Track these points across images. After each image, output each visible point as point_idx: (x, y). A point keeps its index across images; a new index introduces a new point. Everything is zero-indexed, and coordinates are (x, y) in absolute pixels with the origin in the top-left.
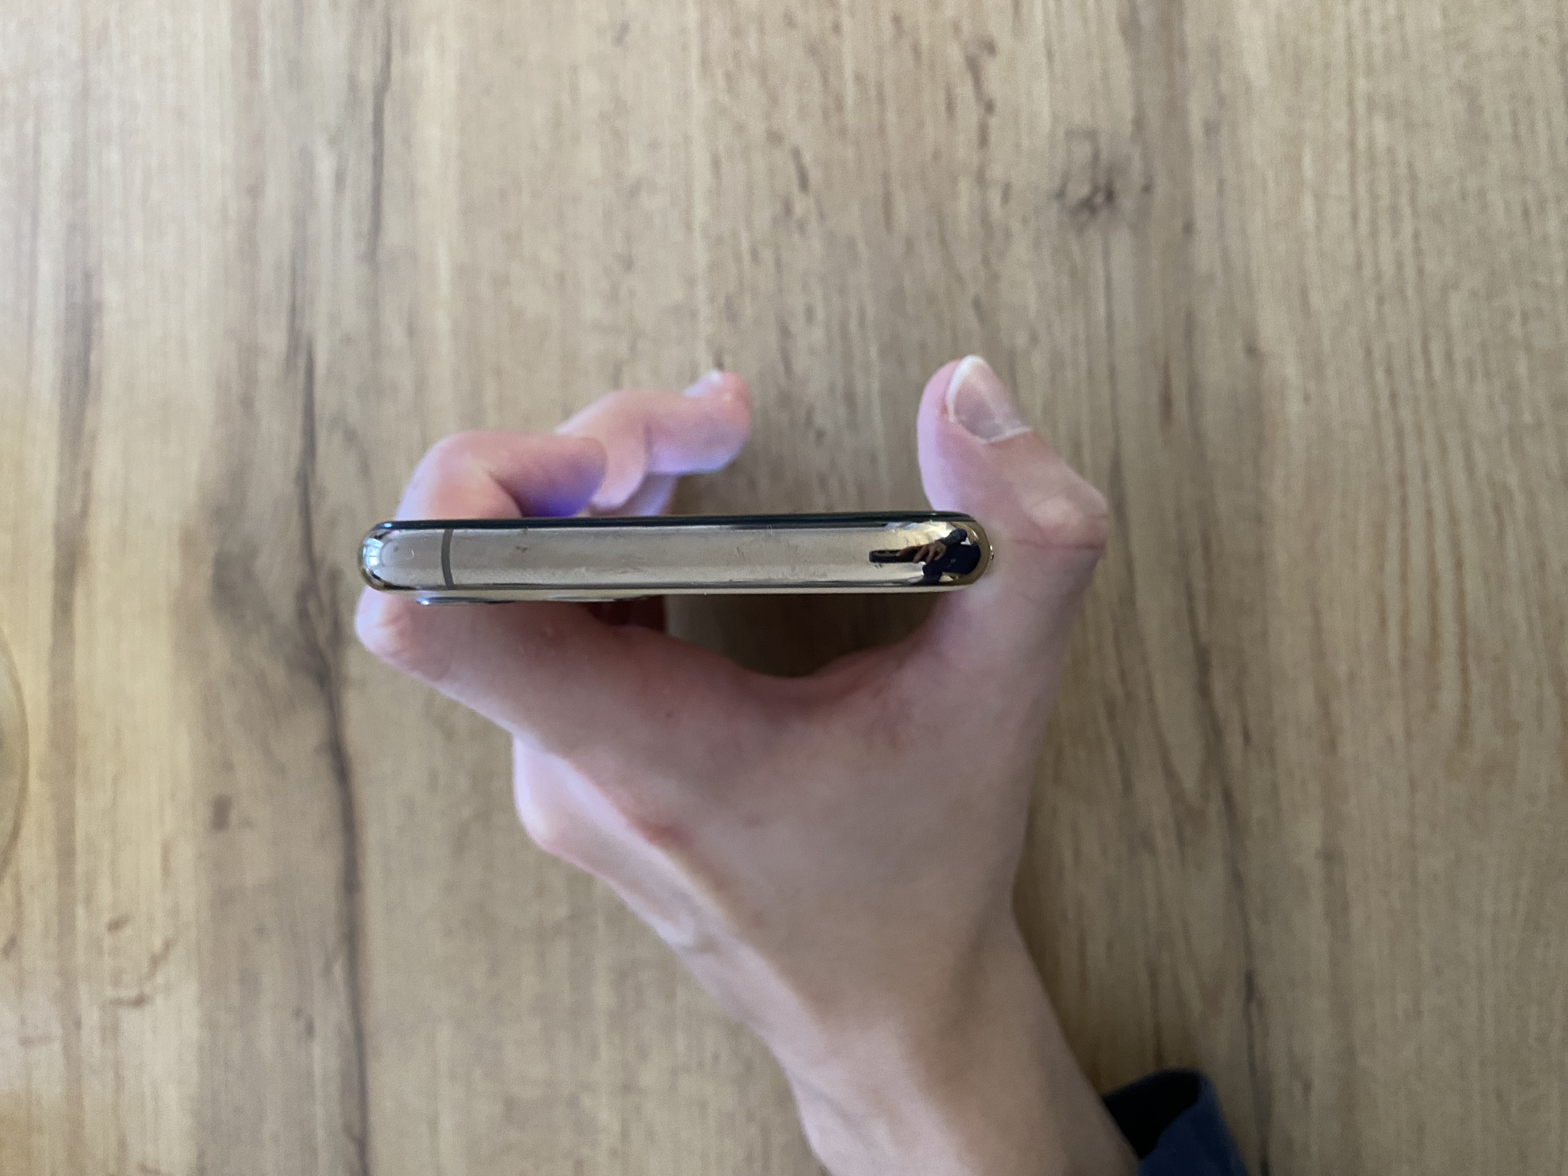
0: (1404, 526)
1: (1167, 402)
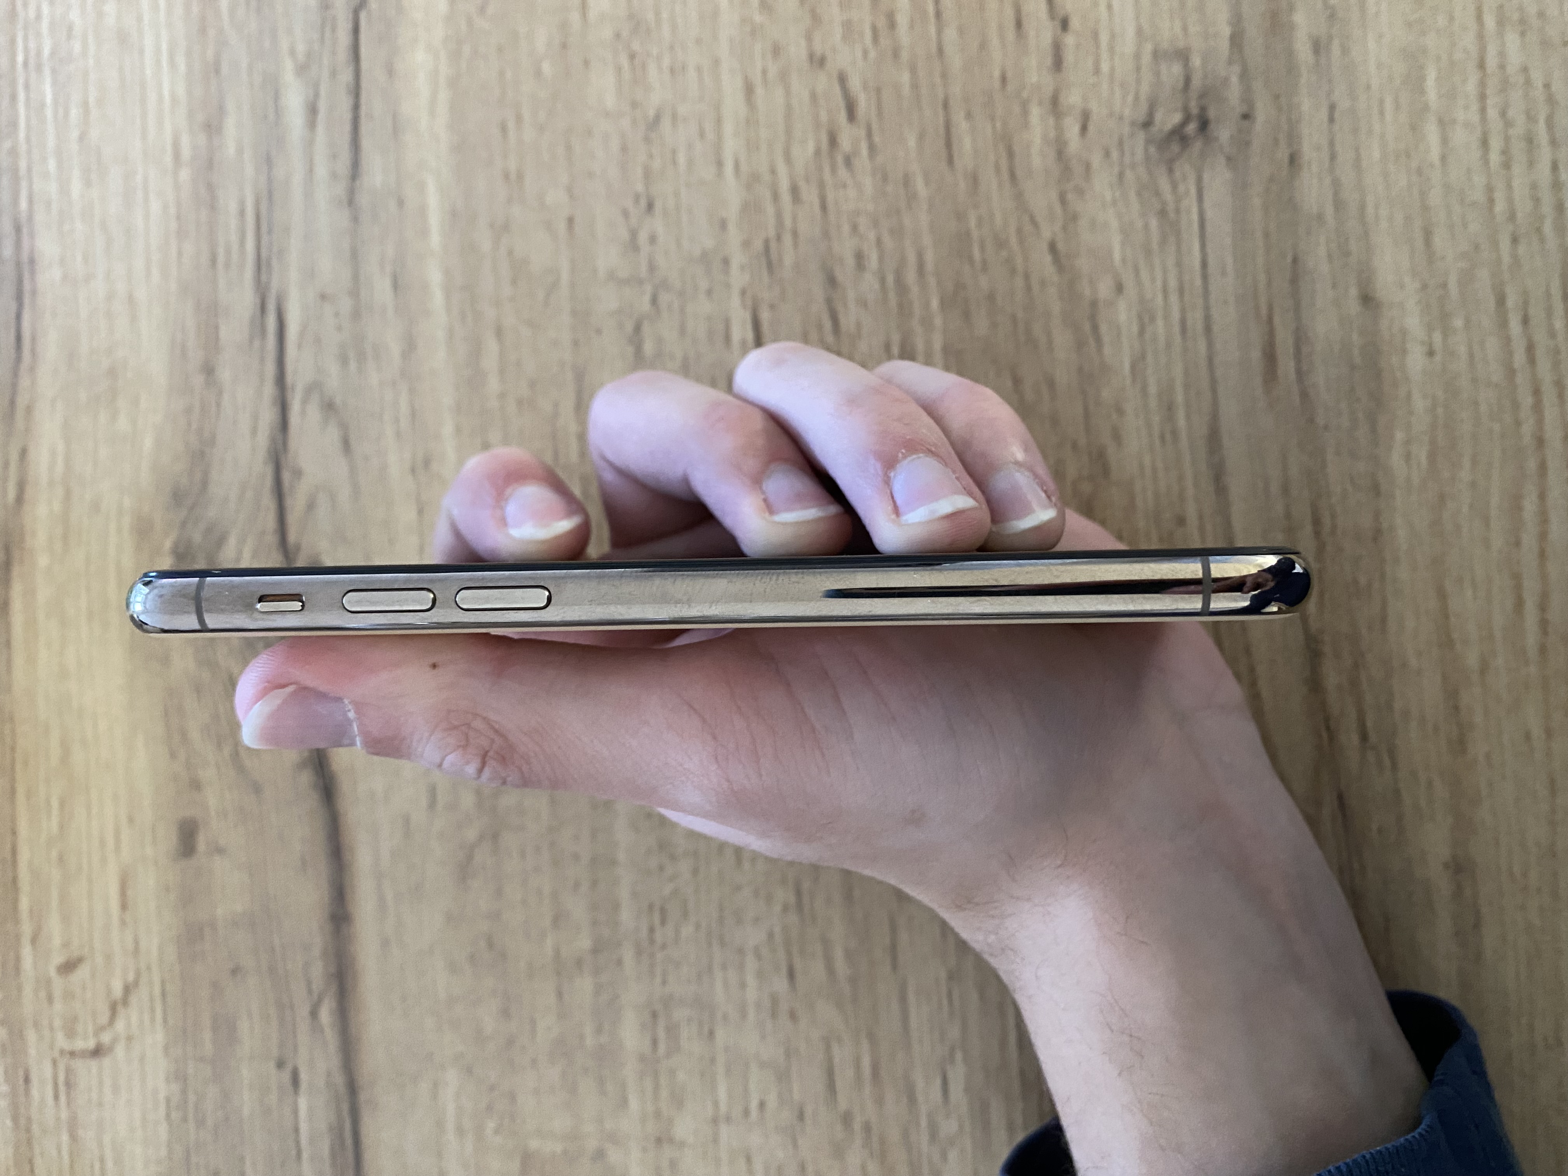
0: (1542, 496)
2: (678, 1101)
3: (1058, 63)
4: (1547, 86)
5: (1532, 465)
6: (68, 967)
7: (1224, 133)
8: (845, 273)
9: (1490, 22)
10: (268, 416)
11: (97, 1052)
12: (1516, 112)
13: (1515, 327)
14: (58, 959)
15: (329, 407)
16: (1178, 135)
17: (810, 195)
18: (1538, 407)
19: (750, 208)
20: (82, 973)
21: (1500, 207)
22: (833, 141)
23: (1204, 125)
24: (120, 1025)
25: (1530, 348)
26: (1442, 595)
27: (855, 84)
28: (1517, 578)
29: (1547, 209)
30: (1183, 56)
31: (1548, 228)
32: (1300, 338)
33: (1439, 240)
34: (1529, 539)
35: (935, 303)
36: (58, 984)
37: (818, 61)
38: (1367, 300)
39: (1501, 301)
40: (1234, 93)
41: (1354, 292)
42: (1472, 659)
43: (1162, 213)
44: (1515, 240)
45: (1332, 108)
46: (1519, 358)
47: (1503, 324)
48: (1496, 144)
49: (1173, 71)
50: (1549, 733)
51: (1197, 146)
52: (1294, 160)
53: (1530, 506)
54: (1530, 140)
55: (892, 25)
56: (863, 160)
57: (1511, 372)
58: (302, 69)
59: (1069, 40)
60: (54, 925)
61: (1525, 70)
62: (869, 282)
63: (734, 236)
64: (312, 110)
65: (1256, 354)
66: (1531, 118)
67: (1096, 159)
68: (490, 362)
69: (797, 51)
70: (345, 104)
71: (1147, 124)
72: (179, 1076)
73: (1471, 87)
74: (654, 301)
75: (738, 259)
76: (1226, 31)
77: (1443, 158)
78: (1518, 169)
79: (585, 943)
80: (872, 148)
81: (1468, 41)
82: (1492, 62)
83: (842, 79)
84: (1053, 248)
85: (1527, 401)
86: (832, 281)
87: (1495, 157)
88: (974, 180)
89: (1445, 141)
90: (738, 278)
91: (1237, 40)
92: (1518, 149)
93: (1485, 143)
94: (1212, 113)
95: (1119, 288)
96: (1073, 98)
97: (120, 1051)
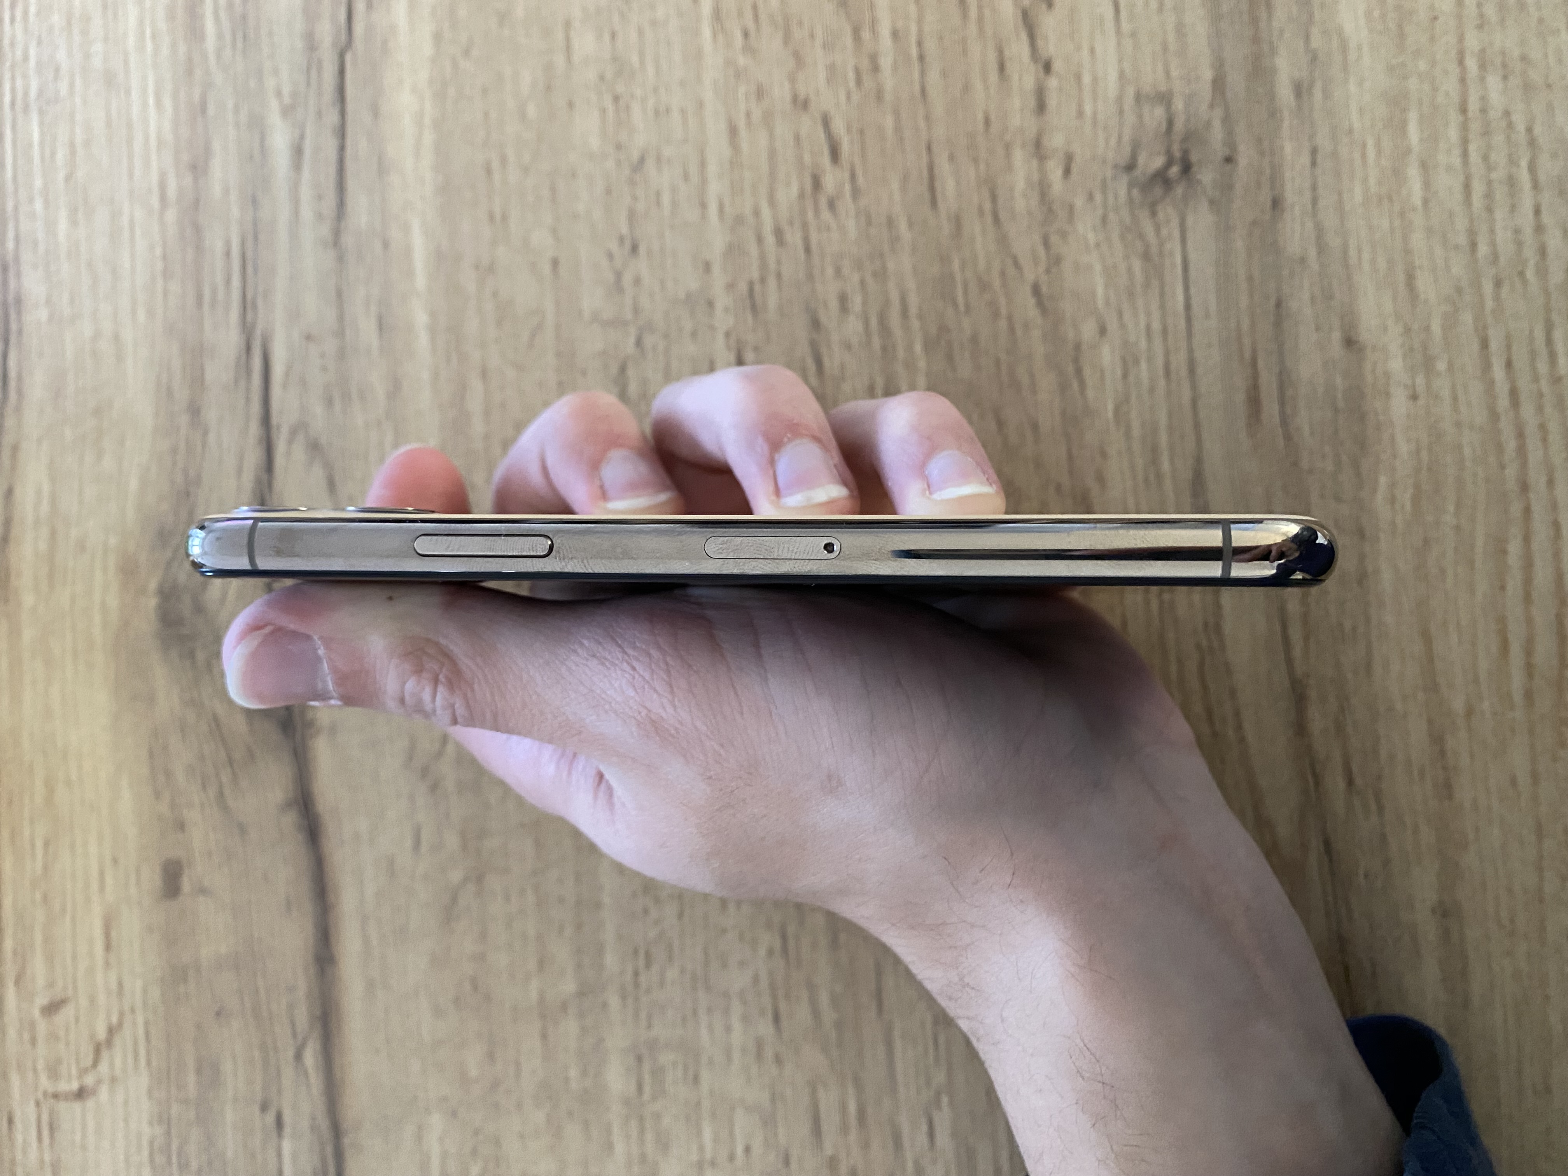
0: (1527, 539)
1: (1254, 402)
2: (664, 1145)
3: (1041, 107)
4: (1529, 130)
5: (1516, 509)
6: (52, 1008)
7: (1206, 176)
8: (829, 317)
9: (1471, 64)
10: (253, 457)
11: (81, 1094)
12: (1499, 157)
13: (1498, 372)
14: (42, 1000)
15: (315, 447)
16: (1161, 178)
17: (794, 237)
18: (1522, 450)
19: (733, 250)
20: (67, 1013)
21: (1483, 249)
22: (817, 184)
23: (1187, 168)
24: (104, 1068)
25: (1514, 393)
26: (1427, 637)
27: (839, 126)
28: (1502, 621)
29: (1530, 253)
30: (1165, 99)
31: (1530, 274)
32: (1284, 380)
33: (1424, 283)
34: (1514, 583)
35: (918, 348)
36: (42, 1026)
37: (801, 104)
38: (1350, 342)
39: (1484, 344)
40: (1217, 134)
41: (1337, 336)
42: (1458, 705)
43: (1146, 256)
44: (1498, 284)
45: (1314, 152)
46: (1503, 402)
47: (1487, 366)
48: (1478, 188)
49: (1155, 115)
50: (1535, 777)
51: (1179, 190)
52: (1276, 204)
53: (1514, 548)
54: (1511, 182)
55: (876, 68)
56: (846, 204)
57: (1494, 416)
58: (287, 111)
59: (1053, 83)
60: (38, 967)
61: (1507, 113)
62: (853, 326)
63: (719, 279)
64: (298, 151)
65: (1240, 397)
66: (1512, 161)
67: (1079, 202)
68: (475, 403)
69: (780, 92)
70: (330, 145)
71: (1130, 167)
72: (163, 1119)
73: (1453, 133)
74: (639, 343)
75: (722, 301)
76: (1208, 75)
77: (1426, 202)
78: (1500, 214)
79: (569, 986)
80: (856, 192)
81: (1450, 86)
82: (1473, 106)
83: (826, 122)
84: (1036, 290)
85: (1511, 445)
86: (816, 324)
87: (1477, 201)
88: (957, 221)
89: (1427, 185)
90: (723, 320)
91: (1219, 84)
92: (1500, 193)
93: (1467, 187)
94: (1194, 157)
95: (1103, 331)
96: (1056, 141)
97: (104, 1093)
